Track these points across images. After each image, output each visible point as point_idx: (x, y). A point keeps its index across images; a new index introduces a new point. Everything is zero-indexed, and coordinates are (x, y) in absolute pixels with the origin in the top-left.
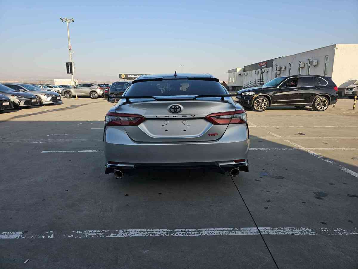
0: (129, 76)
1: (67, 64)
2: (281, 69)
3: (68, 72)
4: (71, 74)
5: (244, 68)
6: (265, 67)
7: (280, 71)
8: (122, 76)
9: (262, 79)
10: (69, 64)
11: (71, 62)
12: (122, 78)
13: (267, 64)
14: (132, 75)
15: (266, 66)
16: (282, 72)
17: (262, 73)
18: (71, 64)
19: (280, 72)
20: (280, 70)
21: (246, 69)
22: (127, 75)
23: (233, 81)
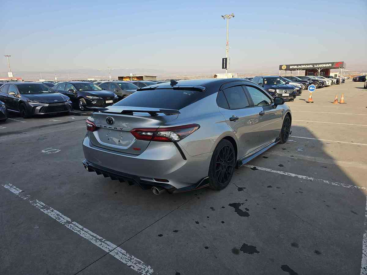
0: (291, 67)
1: (223, 59)
3: (223, 68)
4: (225, 69)
8: (283, 68)
10: (225, 59)
11: (227, 57)
12: (282, 70)
14: (294, 65)
18: (226, 59)
22: (288, 66)
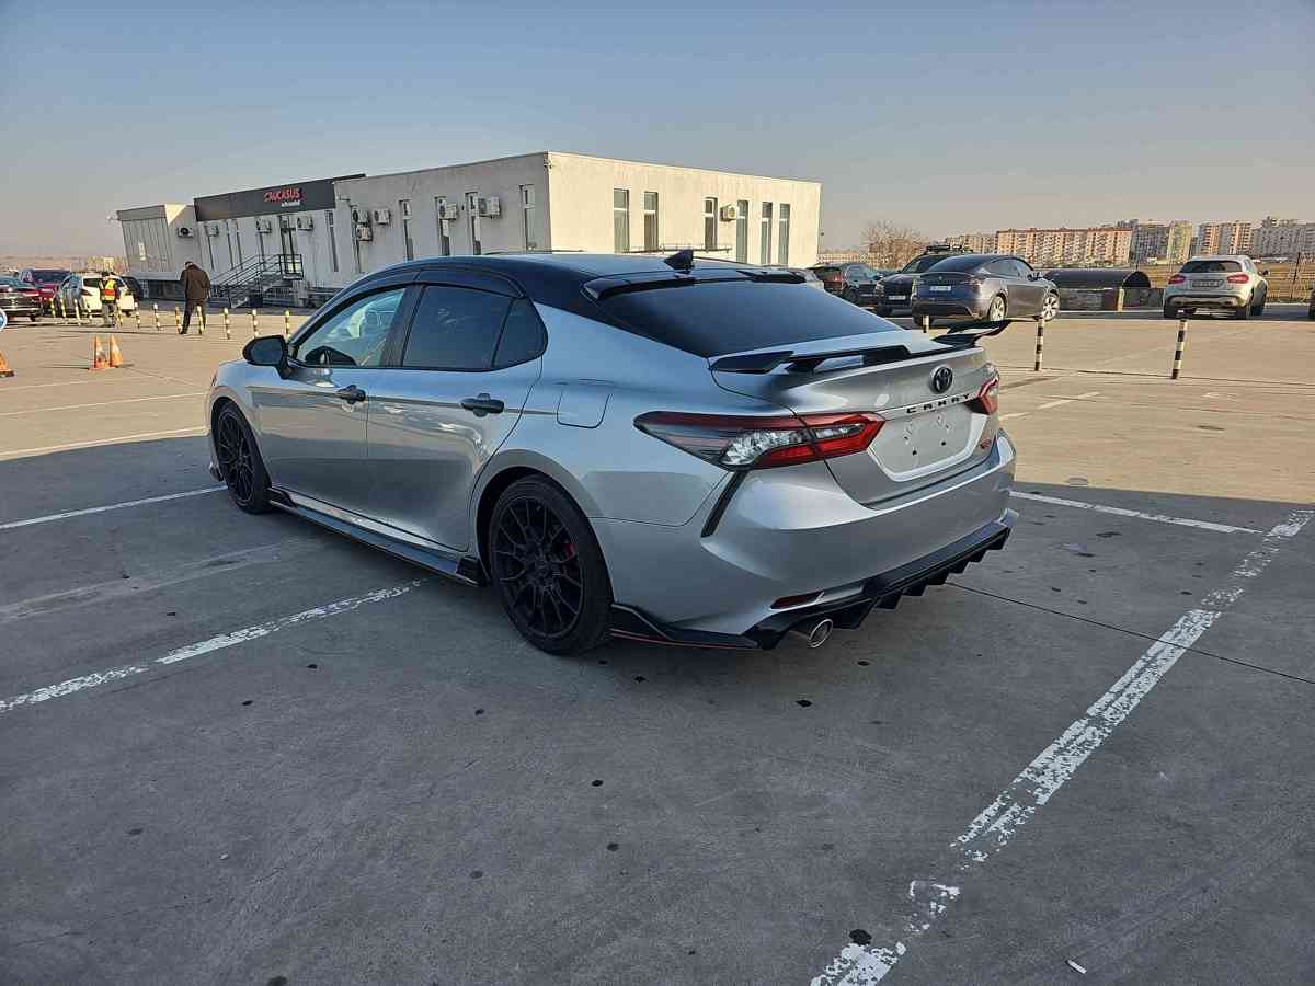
2: (374, 222)
5: (195, 206)
6: (294, 209)
7: (370, 226)
9: (289, 252)
13: (301, 196)
15: (298, 203)
16: (377, 230)
17: (285, 230)
19: (371, 231)
20: (368, 224)
21: (208, 209)
23: (138, 256)
